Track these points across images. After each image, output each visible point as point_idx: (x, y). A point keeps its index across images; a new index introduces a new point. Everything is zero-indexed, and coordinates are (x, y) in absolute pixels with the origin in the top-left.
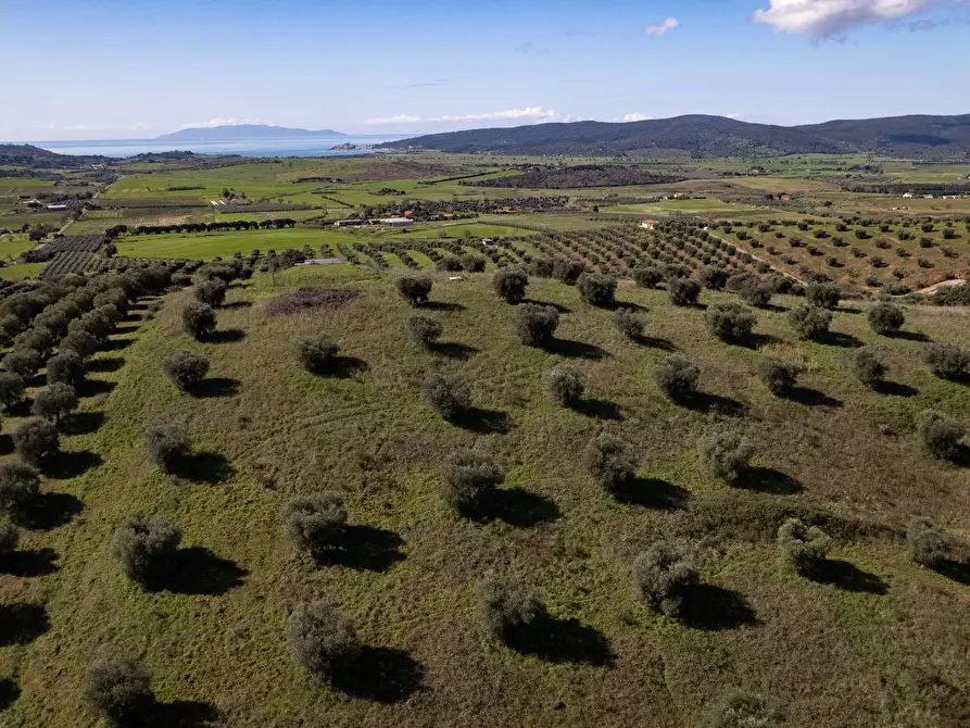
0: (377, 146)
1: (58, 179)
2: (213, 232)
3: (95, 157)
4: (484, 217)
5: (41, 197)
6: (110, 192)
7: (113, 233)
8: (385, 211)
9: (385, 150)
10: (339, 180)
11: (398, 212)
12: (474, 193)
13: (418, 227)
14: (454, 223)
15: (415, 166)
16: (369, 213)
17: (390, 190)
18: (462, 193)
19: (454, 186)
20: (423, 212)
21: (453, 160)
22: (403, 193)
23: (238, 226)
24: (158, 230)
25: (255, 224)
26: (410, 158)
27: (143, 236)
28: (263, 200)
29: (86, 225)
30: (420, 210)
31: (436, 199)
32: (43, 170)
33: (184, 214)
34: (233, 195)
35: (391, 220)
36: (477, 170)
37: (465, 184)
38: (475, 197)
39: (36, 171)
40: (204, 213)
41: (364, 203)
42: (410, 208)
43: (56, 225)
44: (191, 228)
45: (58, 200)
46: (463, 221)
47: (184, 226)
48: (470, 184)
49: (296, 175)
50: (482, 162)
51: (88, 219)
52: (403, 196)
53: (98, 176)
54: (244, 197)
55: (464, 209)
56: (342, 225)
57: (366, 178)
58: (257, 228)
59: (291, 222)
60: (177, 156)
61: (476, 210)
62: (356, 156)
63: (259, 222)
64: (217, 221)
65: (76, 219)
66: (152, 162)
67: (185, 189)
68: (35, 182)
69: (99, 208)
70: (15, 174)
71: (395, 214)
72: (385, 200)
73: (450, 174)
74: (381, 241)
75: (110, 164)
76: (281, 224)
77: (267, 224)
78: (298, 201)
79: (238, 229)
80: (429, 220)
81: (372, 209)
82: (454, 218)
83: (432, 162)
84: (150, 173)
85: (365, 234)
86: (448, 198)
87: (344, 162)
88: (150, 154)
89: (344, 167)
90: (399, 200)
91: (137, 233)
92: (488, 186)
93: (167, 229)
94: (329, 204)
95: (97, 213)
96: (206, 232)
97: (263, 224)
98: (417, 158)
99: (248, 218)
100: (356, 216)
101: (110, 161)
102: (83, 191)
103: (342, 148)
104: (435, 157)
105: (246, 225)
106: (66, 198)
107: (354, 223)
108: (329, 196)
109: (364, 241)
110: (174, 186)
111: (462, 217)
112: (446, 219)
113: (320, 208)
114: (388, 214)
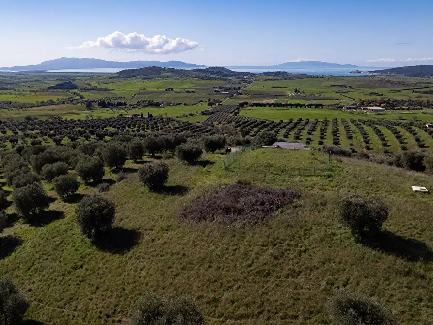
0: (371, 72)
1: (230, 81)
2: (285, 108)
3: (247, 73)
4: (425, 110)
5: (221, 88)
6: (248, 87)
7: (242, 105)
8: (370, 103)
9: (376, 74)
10: (350, 87)
11: (377, 104)
12: (421, 97)
13: (387, 113)
14: (407, 112)
15: (389, 82)
16: (362, 104)
17: (375, 93)
18: (414, 97)
19: (410, 93)
20: (391, 105)
21: (412, 80)
22: (382, 95)
23: (297, 105)
24: (261, 105)
25: (305, 105)
26: (388, 78)
27: (254, 107)
28: (312, 94)
29: (233, 100)
30: (390, 104)
31: (399, 99)
32: (225, 77)
33: (275, 98)
34: (299, 92)
35: (373, 108)
36: (424, 85)
37: (416, 92)
38: (421, 99)
39: (222, 77)
40: (284, 99)
41: (361, 98)
42: (384, 103)
43: (221, 100)
44: (275, 105)
45: (226, 89)
46: (414, 111)
47: (273, 104)
48: (420, 92)
49: (330, 84)
50: (428, 81)
51: (235, 98)
52: (382, 96)
53: (244, 81)
54: (304, 92)
55: (414, 105)
56: (347, 108)
57: (364, 86)
58: (305, 107)
59: (322, 106)
60: (279, 73)
61: (421, 106)
62: (360, 76)
63: (306, 104)
64: (288, 103)
65: (230, 98)
66: (268, 75)
67: (279, 88)
68: (221, 82)
69: (241, 94)
70: (215, 79)
71: (376, 105)
72: (371, 98)
73: (408, 87)
74: (366, 119)
75: (251, 76)
76: (317, 106)
77: (310, 106)
78: (327, 96)
79: (297, 107)
80: (394, 109)
81: (364, 101)
82: (408, 109)
83: (399, 80)
84: (266, 80)
85: (358, 114)
86: (405, 99)
87: (354, 79)
88: (269, 72)
89: (354, 81)
90: (379, 98)
91: (252, 106)
92: (429, 93)
93: (265, 105)
94: (344, 98)
95: (239, 96)
96: (281, 108)
97: (308, 106)
98: (391, 78)
99: (302, 102)
100: (355, 105)
101: (252, 75)
102: (237, 86)
103: (355, 72)
104: (402, 78)
105: (301, 106)
106: (230, 89)
107: (353, 108)
108: (343, 94)
109: (356, 118)
110: (274, 86)
111: (413, 109)
112: (403, 109)
113: (338, 100)
114: (372, 105)
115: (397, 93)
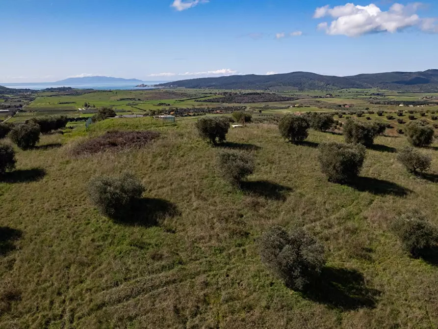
0: (155, 86)
1: (6, 100)
2: (78, 122)
3: (26, 89)
4: (208, 115)
6: (32, 104)
8: (161, 112)
9: (160, 87)
10: (139, 100)
11: (167, 112)
12: (202, 105)
13: (177, 119)
14: (194, 117)
15: (174, 93)
16: (154, 113)
17: (163, 104)
18: (197, 105)
19: (192, 102)
21: (192, 91)
22: (169, 105)
26: (171, 90)
29: (17, 119)
30: (178, 112)
31: (184, 107)
34: (89, 106)
35: (164, 116)
36: (203, 95)
37: (197, 101)
38: (203, 107)
40: (75, 113)
41: (151, 109)
42: (173, 111)
45: (5, 108)
48: (200, 101)
49: (119, 97)
50: (204, 92)
51: (18, 116)
52: (169, 106)
53: (25, 97)
54: (94, 107)
55: (198, 112)
57: (152, 98)
60: (64, 89)
61: (204, 112)
62: (146, 90)
64: (81, 117)
65: (12, 116)
66: (52, 91)
67: (67, 103)
69: (25, 111)
71: (166, 114)
72: (161, 108)
73: (190, 97)
75: (32, 93)
78: (119, 108)
80: (182, 116)
81: (155, 111)
82: (194, 115)
83: (181, 92)
84: (51, 96)
86: (190, 107)
87: (141, 92)
88: (52, 88)
89: (142, 94)
90: (167, 108)
92: (208, 102)
94: (135, 110)
95: (24, 114)
96: (75, 122)
98: (175, 90)
100: (147, 115)
101: (33, 91)
102: (18, 104)
103: (140, 86)
104: (183, 89)
106: (9, 107)
108: (134, 106)
110: (61, 101)
111: (198, 115)
112: (190, 116)
113: (130, 111)
115: (182, 103)
